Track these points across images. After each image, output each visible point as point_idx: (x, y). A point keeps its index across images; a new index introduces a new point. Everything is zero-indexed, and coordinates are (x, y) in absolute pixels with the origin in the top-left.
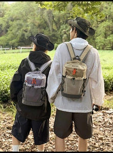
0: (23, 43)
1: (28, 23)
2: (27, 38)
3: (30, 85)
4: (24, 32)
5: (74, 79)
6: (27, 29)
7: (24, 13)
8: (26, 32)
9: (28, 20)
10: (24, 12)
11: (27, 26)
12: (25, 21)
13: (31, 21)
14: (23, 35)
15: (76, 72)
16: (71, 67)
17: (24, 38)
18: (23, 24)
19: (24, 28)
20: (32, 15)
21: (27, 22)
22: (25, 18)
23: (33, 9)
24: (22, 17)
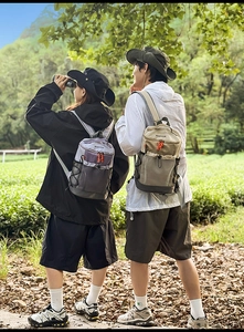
0: (8, 144)
1: (18, 101)
2: (15, 132)
3: (94, 165)
4: (10, 120)
5: (160, 157)
6: (16, 113)
7: (9, 81)
8: (15, 119)
9: (19, 94)
10: (10, 78)
11: (18, 106)
12: (13, 96)
13: (25, 96)
14: (8, 126)
15: (163, 147)
16: (154, 137)
17: (9, 132)
18: (7, 102)
19: (10, 112)
20: (26, 84)
21: (17, 98)
22: (11, 90)
23: (30, 72)
24: (6, 88)
